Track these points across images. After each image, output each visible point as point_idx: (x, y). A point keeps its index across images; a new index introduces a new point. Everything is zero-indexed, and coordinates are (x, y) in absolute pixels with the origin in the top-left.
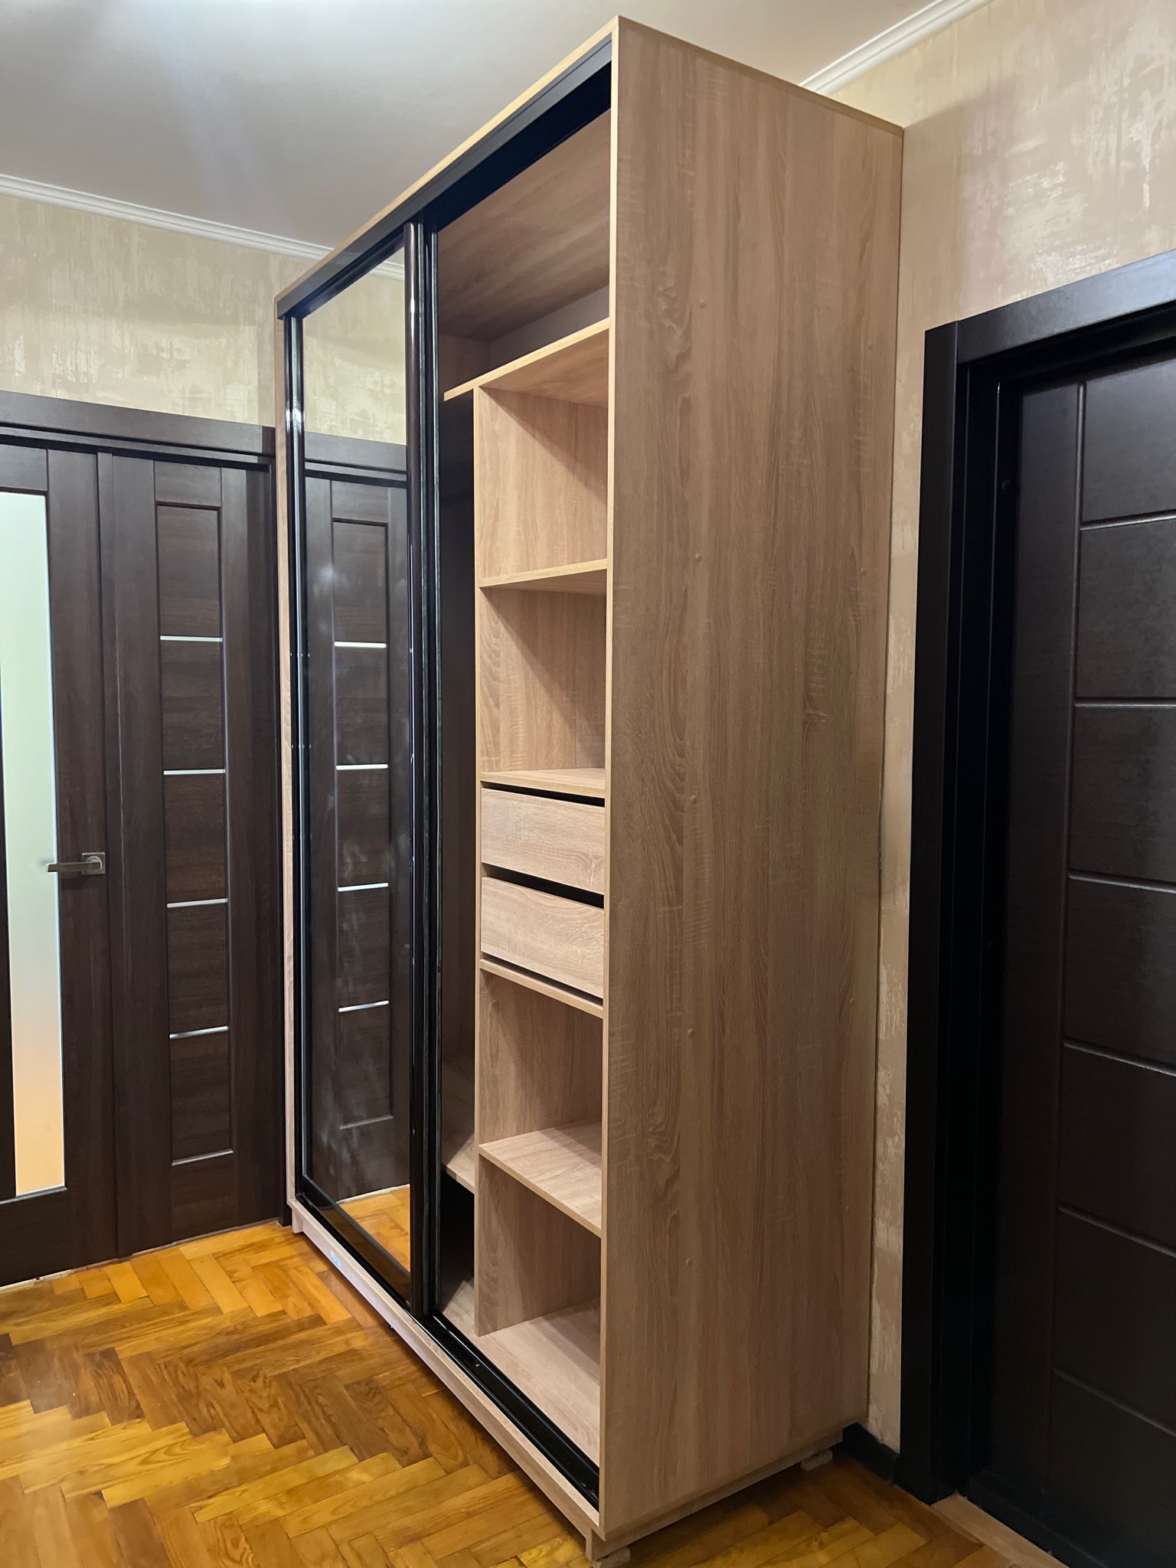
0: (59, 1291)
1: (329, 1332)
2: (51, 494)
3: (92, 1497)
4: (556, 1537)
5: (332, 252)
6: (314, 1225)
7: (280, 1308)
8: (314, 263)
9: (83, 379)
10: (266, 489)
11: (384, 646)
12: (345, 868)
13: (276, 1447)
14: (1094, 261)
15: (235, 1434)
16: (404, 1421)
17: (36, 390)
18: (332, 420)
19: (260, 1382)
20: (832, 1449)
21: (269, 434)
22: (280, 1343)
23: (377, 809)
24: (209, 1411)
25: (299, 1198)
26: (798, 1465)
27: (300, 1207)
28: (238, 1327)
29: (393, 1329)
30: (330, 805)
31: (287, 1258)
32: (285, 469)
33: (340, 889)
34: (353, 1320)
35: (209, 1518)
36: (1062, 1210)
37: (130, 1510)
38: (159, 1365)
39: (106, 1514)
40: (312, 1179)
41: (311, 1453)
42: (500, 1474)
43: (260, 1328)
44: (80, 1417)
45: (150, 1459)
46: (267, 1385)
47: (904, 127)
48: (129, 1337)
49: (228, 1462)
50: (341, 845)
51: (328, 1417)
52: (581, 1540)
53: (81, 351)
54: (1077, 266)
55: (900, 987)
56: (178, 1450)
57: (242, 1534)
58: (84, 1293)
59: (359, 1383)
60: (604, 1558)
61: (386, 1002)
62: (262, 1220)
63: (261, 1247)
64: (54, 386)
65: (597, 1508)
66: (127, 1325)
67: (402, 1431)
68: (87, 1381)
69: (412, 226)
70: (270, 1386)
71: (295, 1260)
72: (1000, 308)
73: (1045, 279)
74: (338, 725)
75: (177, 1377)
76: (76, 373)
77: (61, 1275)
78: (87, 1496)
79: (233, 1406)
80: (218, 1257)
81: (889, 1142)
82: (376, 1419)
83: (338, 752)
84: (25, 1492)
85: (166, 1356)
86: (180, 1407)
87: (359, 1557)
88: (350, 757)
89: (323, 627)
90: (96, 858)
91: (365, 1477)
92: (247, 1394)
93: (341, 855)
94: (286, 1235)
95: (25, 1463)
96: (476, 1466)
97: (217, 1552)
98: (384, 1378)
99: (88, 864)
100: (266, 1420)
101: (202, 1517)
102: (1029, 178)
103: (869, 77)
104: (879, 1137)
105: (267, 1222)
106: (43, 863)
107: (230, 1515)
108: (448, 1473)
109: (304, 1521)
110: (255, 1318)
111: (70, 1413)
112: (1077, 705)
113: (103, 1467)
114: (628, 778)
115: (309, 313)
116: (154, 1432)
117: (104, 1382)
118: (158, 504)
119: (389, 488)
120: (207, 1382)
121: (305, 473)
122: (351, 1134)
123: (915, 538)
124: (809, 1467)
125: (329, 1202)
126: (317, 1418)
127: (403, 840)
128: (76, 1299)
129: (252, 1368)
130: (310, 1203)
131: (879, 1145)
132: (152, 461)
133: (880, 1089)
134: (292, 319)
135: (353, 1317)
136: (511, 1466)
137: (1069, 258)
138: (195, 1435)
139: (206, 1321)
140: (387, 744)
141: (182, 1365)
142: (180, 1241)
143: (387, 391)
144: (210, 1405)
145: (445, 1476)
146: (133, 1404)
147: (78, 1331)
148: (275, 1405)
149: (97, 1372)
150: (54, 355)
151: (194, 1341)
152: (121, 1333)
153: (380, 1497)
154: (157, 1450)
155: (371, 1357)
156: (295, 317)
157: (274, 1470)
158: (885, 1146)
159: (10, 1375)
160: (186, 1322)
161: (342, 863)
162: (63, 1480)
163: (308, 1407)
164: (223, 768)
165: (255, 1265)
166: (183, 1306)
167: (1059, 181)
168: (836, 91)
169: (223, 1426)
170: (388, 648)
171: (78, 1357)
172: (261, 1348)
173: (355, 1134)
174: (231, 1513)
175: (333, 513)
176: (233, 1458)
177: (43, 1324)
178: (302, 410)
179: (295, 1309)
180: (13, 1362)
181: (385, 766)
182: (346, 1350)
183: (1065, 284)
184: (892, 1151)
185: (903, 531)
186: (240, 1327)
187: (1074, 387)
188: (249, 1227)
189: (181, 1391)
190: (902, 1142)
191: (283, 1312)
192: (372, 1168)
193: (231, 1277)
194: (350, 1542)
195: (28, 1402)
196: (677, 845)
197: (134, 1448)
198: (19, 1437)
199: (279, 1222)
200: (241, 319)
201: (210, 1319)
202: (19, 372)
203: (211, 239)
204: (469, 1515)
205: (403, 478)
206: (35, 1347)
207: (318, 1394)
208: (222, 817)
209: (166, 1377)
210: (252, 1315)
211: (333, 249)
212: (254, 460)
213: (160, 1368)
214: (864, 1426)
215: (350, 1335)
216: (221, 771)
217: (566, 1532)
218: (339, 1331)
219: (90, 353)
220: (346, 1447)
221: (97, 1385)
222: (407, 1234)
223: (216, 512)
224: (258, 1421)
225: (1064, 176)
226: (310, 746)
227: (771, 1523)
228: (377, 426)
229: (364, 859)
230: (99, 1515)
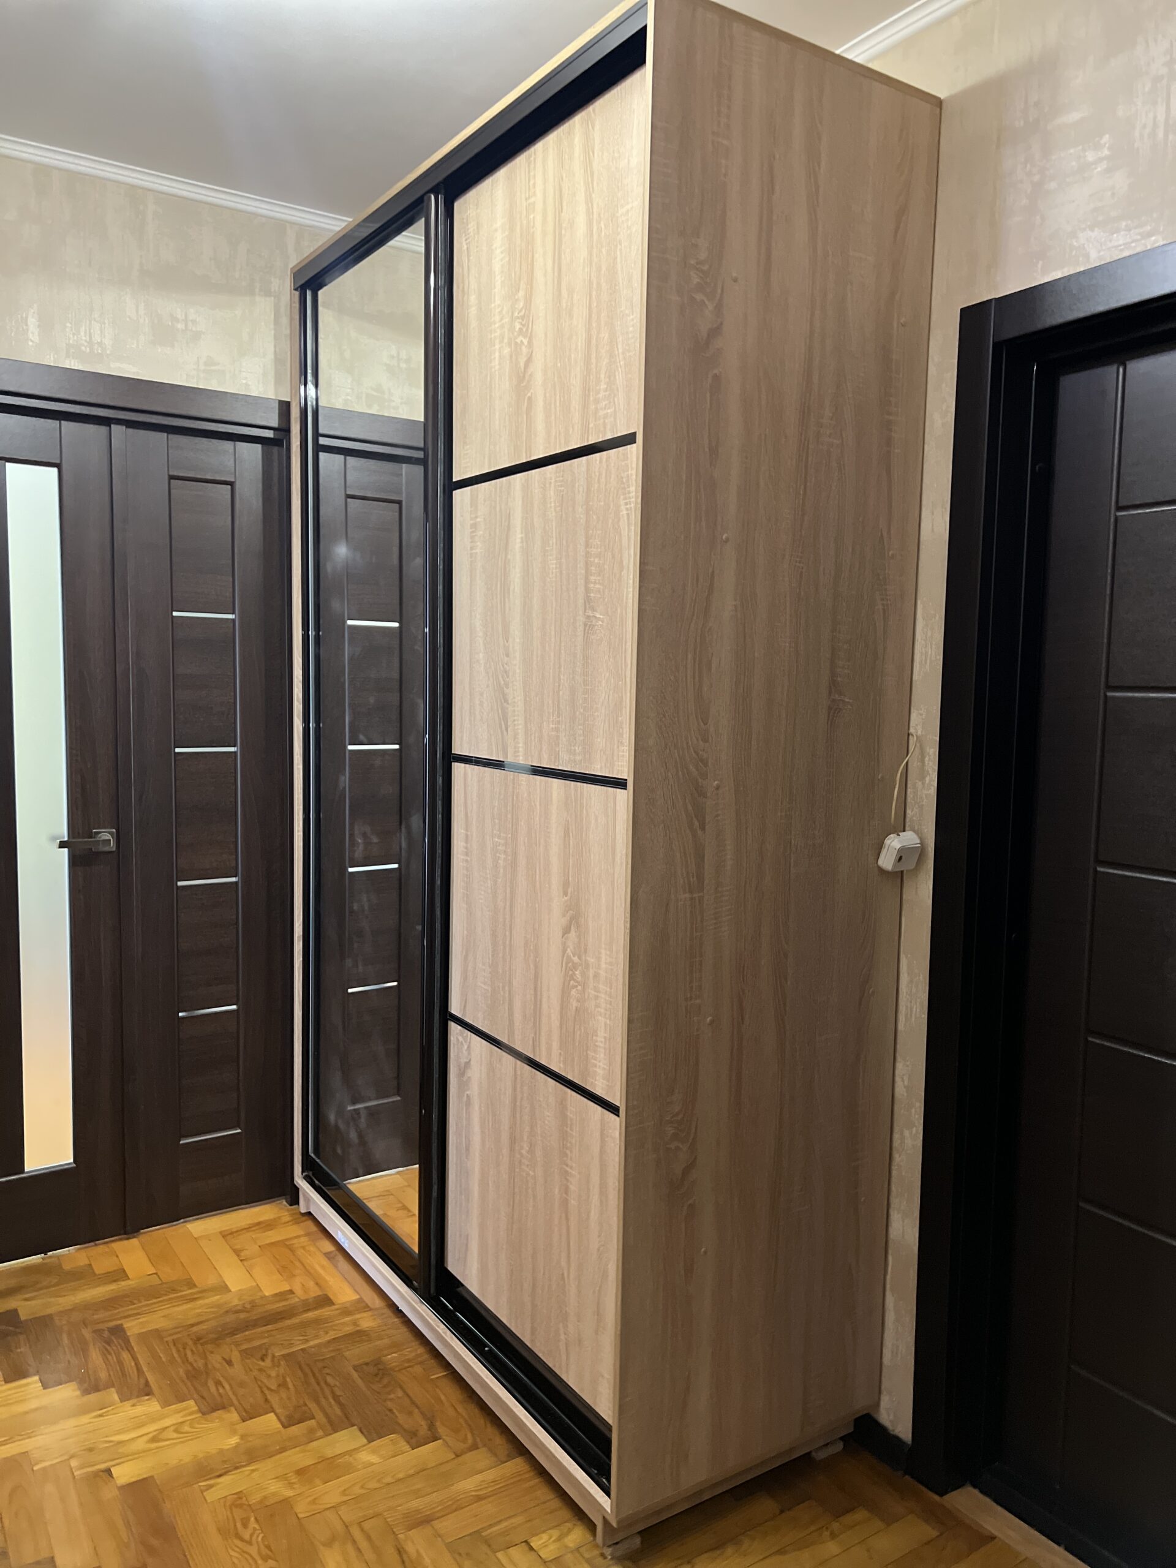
0: (67, 1267)
1: (337, 1312)
2: (64, 466)
3: (101, 1473)
4: (565, 1522)
5: (351, 222)
6: (322, 1205)
7: (287, 1288)
8: (332, 234)
9: (97, 350)
10: (280, 463)
11: (396, 625)
12: (356, 848)
13: (285, 1427)
14: (1139, 237)
15: (244, 1414)
16: (413, 1403)
17: (49, 360)
18: (347, 395)
19: (268, 1362)
20: (842, 1438)
21: (285, 408)
22: (288, 1322)
23: (389, 790)
24: (218, 1390)
25: (308, 1179)
26: (809, 1453)
27: (307, 1187)
28: (246, 1306)
29: (401, 1310)
30: (341, 786)
31: (296, 1237)
32: (299, 443)
33: (351, 870)
34: (361, 1300)
35: (219, 1497)
36: (1082, 1204)
37: (140, 1488)
38: (167, 1342)
39: (116, 1492)
40: (319, 1159)
41: (320, 1433)
42: (510, 1458)
43: (269, 1307)
44: (90, 1394)
45: (161, 1437)
46: (275, 1364)
47: (942, 98)
48: (139, 1314)
49: (238, 1441)
50: (352, 825)
51: (336, 1398)
52: (591, 1526)
53: (95, 320)
54: (1121, 242)
55: (921, 977)
56: (186, 1428)
57: (252, 1514)
58: (93, 1269)
59: (367, 1364)
60: (614, 1544)
61: (395, 984)
62: (269, 1199)
63: (268, 1225)
64: (68, 356)
65: (608, 1495)
66: (135, 1301)
67: (410, 1413)
68: (95, 1356)
69: (433, 197)
70: (279, 1366)
71: (302, 1239)
72: (1040, 285)
73: (1087, 256)
74: (349, 704)
75: (186, 1355)
76: (90, 343)
77: (69, 1251)
78: (96, 1474)
79: (242, 1384)
80: (226, 1235)
81: (907, 1133)
82: (385, 1401)
83: (350, 731)
84: (35, 1468)
85: (176, 1333)
86: (189, 1384)
87: (369, 1538)
88: (362, 737)
89: (335, 605)
90: (106, 835)
91: (374, 1459)
92: (255, 1373)
93: (352, 835)
94: (294, 1214)
95: (33, 1439)
96: (484, 1449)
97: (228, 1532)
98: (392, 1358)
99: (99, 841)
100: (274, 1400)
101: (211, 1496)
102: (1072, 151)
103: (908, 44)
104: (896, 1129)
105: (274, 1201)
106: (54, 839)
107: (239, 1495)
108: (457, 1456)
109: (314, 1502)
110: (263, 1297)
111: (79, 1389)
112: (1109, 694)
113: (111, 1444)
114: (651, 761)
115: (325, 285)
116: (163, 1410)
117: (113, 1359)
118: (172, 477)
119: (404, 465)
120: (215, 1359)
121: (319, 448)
122: (359, 1114)
123: (945, 522)
124: (821, 1455)
125: (336, 1182)
126: (326, 1398)
127: (416, 821)
128: (83, 1276)
129: (260, 1347)
130: (317, 1182)
131: (896, 1136)
132: (166, 434)
133: (898, 1079)
134: (308, 291)
135: (361, 1298)
136: (521, 1450)
137: (1114, 233)
138: (204, 1414)
139: (216, 1298)
140: (398, 725)
141: (190, 1343)
142: (188, 1219)
143: (403, 365)
144: (218, 1383)
145: (454, 1458)
146: (142, 1381)
147: (86, 1307)
148: (283, 1385)
149: (106, 1349)
150: (68, 325)
151: (203, 1318)
152: (128, 1310)
153: (389, 1480)
154: (166, 1428)
155: (380, 1338)
156: (310, 289)
157: (283, 1450)
158: (903, 1138)
159: (19, 1350)
160: (195, 1299)
161: (353, 843)
162: (72, 1457)
163: (317, 1388)
164: (234, 746)
165: (263, 1244)
166: (191, 1284)
167: (1104, 155)
168: (871, 60)
169: (232, 1405)
170: (400, 627)
171: (87, 1333)
172: (269, 1327)
173: (363, 1114)
174: (241, 1492)
175: (348, 489)
176: (242, 1437)
177: (52, 1300)
178: (316, 386)
179: (302, 1288)
180: (22, 1338)
181: (397, 747)
182: (354, 1330)
183: (1108, 261)
184: (909, 1142)
185: (933, 514)
186: (248, 1306)
187: (1115, 367)
188: (257, 1206)
189: (190, 1368)
190: (920, 1134)
191: (291, 1292)
192: (379, 1148)
193: (238, 1256)
194: (359, 1524)
195: (36, 1378)
196: (700, 832)
197: (142, 1425)
198: (26, 1413)
199: (287, 1202)
200: (257, 290)
201: (218, 1297)
202: (32, 341)
203: (226, 208)
204: (479, 1498)
205: (420, 455)
206: (44, 1322)
207: (328, 1374)
208: (234, 795)
209: (176, 1355)
210: (260, 1294)
211: (351, 220)
212: (269, 434)
213: (168, 1345)
214: (875, 1416)
215: (358, 1316)
216: (232, 749)
217: (576, 1517)
218: (346, 1311)
219: (104, 323)
220: (355, 1427)
221: (106, 1361)
222: (414, 1215)
223: (229, 487)
224: (267, 1400)
225: (1109, 149)
226: (321, 725)
227: (782, 1512)
228: (394, 401)
229: (375, 840)
230: (109, 1493)
